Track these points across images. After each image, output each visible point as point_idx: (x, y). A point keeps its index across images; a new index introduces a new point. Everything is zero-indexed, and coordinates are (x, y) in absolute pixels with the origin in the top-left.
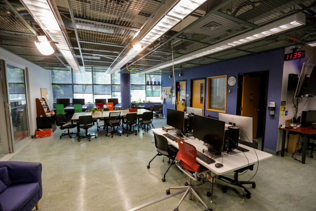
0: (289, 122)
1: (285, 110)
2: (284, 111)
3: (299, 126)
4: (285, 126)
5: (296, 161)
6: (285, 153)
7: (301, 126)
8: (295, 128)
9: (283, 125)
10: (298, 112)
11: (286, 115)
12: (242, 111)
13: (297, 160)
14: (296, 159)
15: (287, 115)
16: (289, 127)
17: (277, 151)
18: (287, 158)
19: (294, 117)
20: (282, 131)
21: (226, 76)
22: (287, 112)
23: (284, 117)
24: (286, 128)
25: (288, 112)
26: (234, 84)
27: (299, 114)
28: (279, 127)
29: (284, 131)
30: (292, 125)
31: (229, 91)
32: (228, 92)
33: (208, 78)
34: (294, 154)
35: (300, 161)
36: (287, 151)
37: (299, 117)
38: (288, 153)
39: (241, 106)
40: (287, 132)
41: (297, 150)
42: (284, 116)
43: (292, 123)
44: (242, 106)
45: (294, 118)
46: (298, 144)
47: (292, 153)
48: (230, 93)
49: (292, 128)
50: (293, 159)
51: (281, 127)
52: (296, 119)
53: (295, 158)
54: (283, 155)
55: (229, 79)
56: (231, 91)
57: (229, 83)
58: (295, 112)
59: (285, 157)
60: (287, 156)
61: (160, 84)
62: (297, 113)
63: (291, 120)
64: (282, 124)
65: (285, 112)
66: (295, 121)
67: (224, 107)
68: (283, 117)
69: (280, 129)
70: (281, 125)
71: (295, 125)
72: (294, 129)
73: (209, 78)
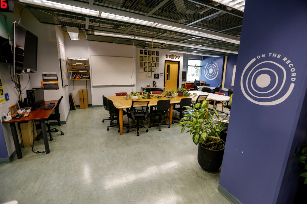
0: (14, 108)
1: (4, 93)
2: (2, 94)
3: (29, 111)
4: (11, 117)
5: (40, 154)
6: (22, 149)
7: (32, 110)
8: (26, 115)
9: (7, 117)
10: (22, 92)
11: (7, 100)
13: (40, 152)
14: (38, 152)
15: (9, 99)
16: (17, 116)
17: (9, 156)
18: (27, 156)
19: (19, 100)
20: (9, 124)
22: (7, 95)
23: (5, 103)
24: (13, 118)
25: (9, 95)
27: (24, 96)
28: (1, 121)
29: (12, 124)
30: (20, 112)
34: (33, 146)
35: (44, 152)
36: (23, 146)
37: (25, 99)
38: (26, 149)
40: (16, 124)
41: (35, 138)
42: (5, 101)
43: (18, 109)
45: (20, 102)
46: (33, 131)
47: (31, 146)
49: (22, 116)
50: (35, 154)
51: (6, 120)
52: (22, 102)
53: (36, 151)
54: (20, 156)
58: (18, 93)
59: (24, 157)
60: (26, 153)
62: (21, 94)
63: (16, 105)
64: (5, 115)
65: (4, 96)
66: (22, 104)
68: (3, 104)
69: (4, 123)
70: (5, 117)
71: (24, 110)
72: (26, 117)
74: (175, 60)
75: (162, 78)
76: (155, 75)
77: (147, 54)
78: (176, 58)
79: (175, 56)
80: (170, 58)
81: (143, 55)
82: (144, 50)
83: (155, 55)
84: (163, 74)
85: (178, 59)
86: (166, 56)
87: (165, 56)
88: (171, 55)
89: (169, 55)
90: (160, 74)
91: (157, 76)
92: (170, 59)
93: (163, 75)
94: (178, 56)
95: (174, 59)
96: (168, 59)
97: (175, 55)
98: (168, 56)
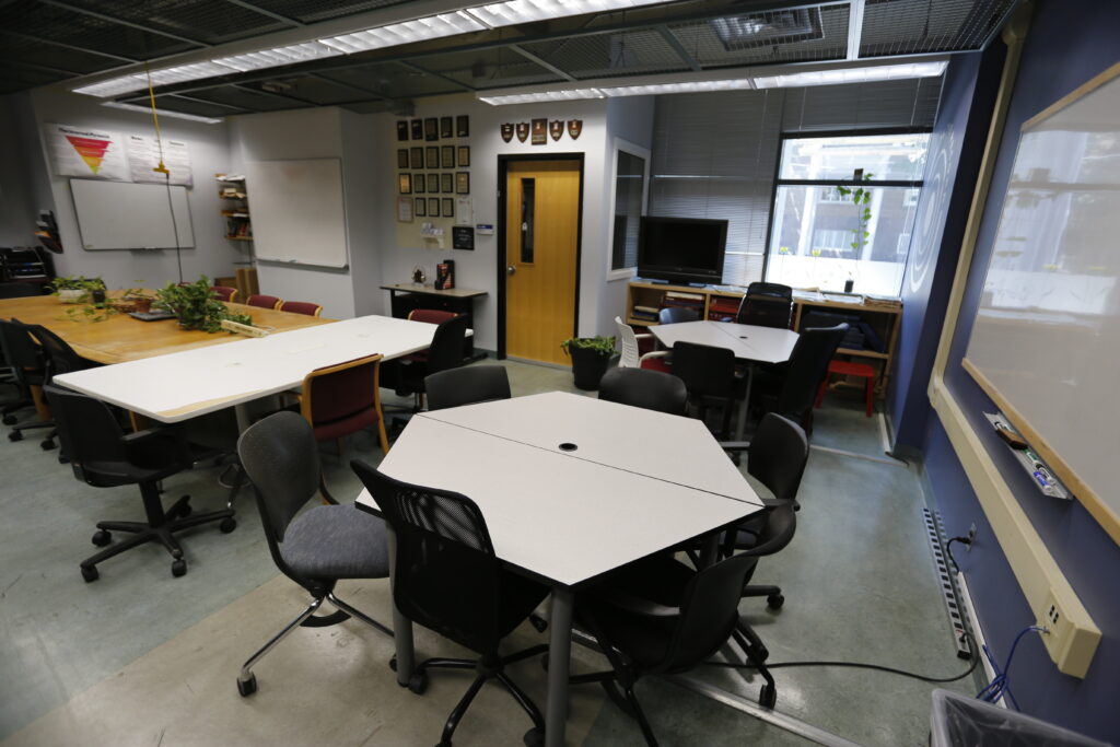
74: (552, 147)
75: (487, 247)
76: (456, 230)
77: (421, 138)
78: (556, 139)
79: (552, 125)
80: (523, 140)
81: (410, 144)
82: (409, 119)
83: (451, 135)
84: (490, 227)
85: (575, 137)
86: (503, 133)
87: (498, 136)
88: (528, 121)
89: (518, 126)
90: (479, 226)
91: (464, 238)
92: (527, 148)
93: (494, 232)
94: (570, 124)
95: (544, 143)
96: (517, 147)
97: (551, 120)
98: (511, 133)
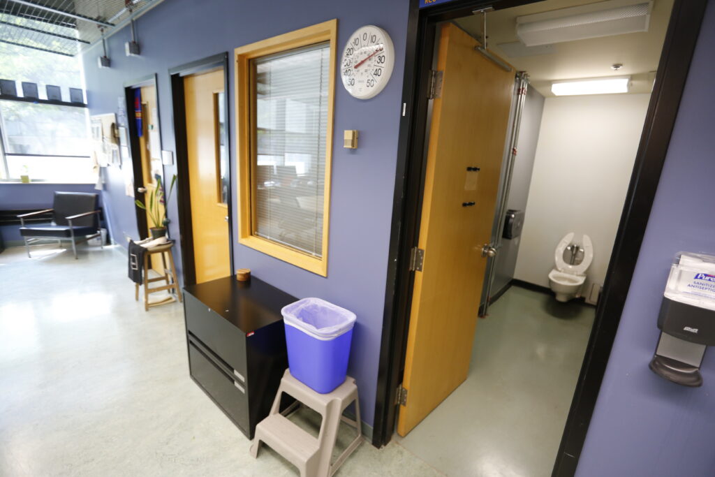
12: (419, 277)
21: (331, 25)
26: (380, 82)
31: (348, 135)
32: (343, 140)
33: (239, 51)
39: (415, 241)
44: (423, 243)
48: (353, 151)
55: (349, 45)
56: (358, 139)
57: (345, 79)
61: (85, 102)
67: (319, 234)
73: (241, 56)
